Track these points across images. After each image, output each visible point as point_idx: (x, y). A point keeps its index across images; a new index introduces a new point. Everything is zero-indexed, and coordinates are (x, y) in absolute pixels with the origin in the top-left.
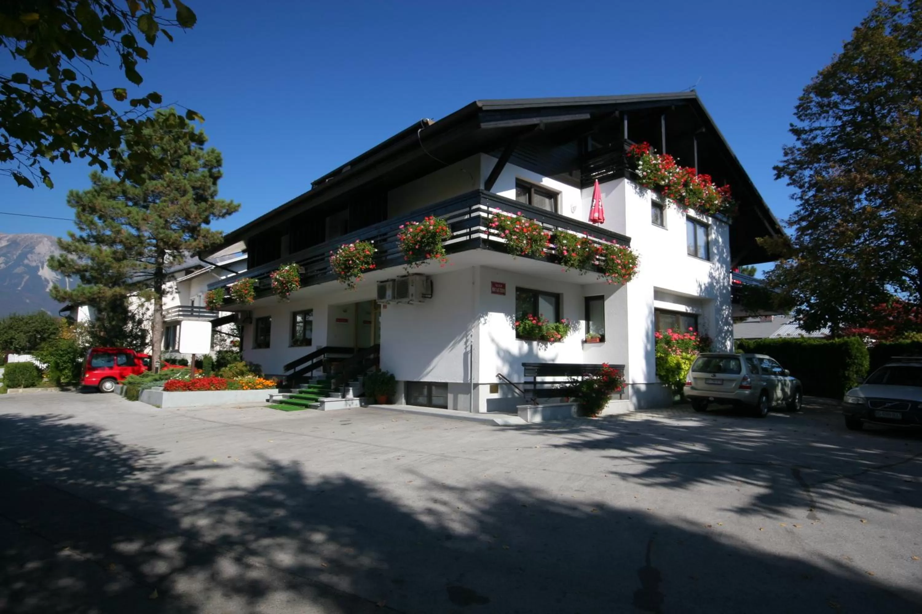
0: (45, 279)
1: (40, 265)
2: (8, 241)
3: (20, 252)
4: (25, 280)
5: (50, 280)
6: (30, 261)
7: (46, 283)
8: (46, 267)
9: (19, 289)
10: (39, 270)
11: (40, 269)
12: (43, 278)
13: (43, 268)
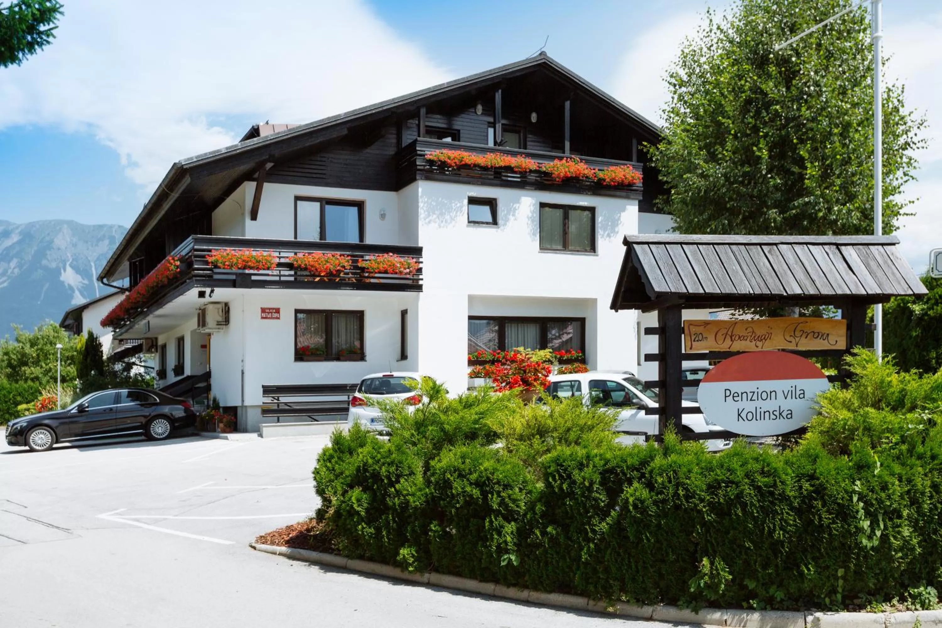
0: (69, 285)
1: (61, 265)
2: (20, 233)
3: (35, 248)
4: (45, 289)
5: (75, 288)
6: (48, 260)
7: (69, 292)
8: (69, 269)
9: (39, 303)
10: (60, 274)
11: (62, 271)
12: (66, 285)
13: (65, 270)
